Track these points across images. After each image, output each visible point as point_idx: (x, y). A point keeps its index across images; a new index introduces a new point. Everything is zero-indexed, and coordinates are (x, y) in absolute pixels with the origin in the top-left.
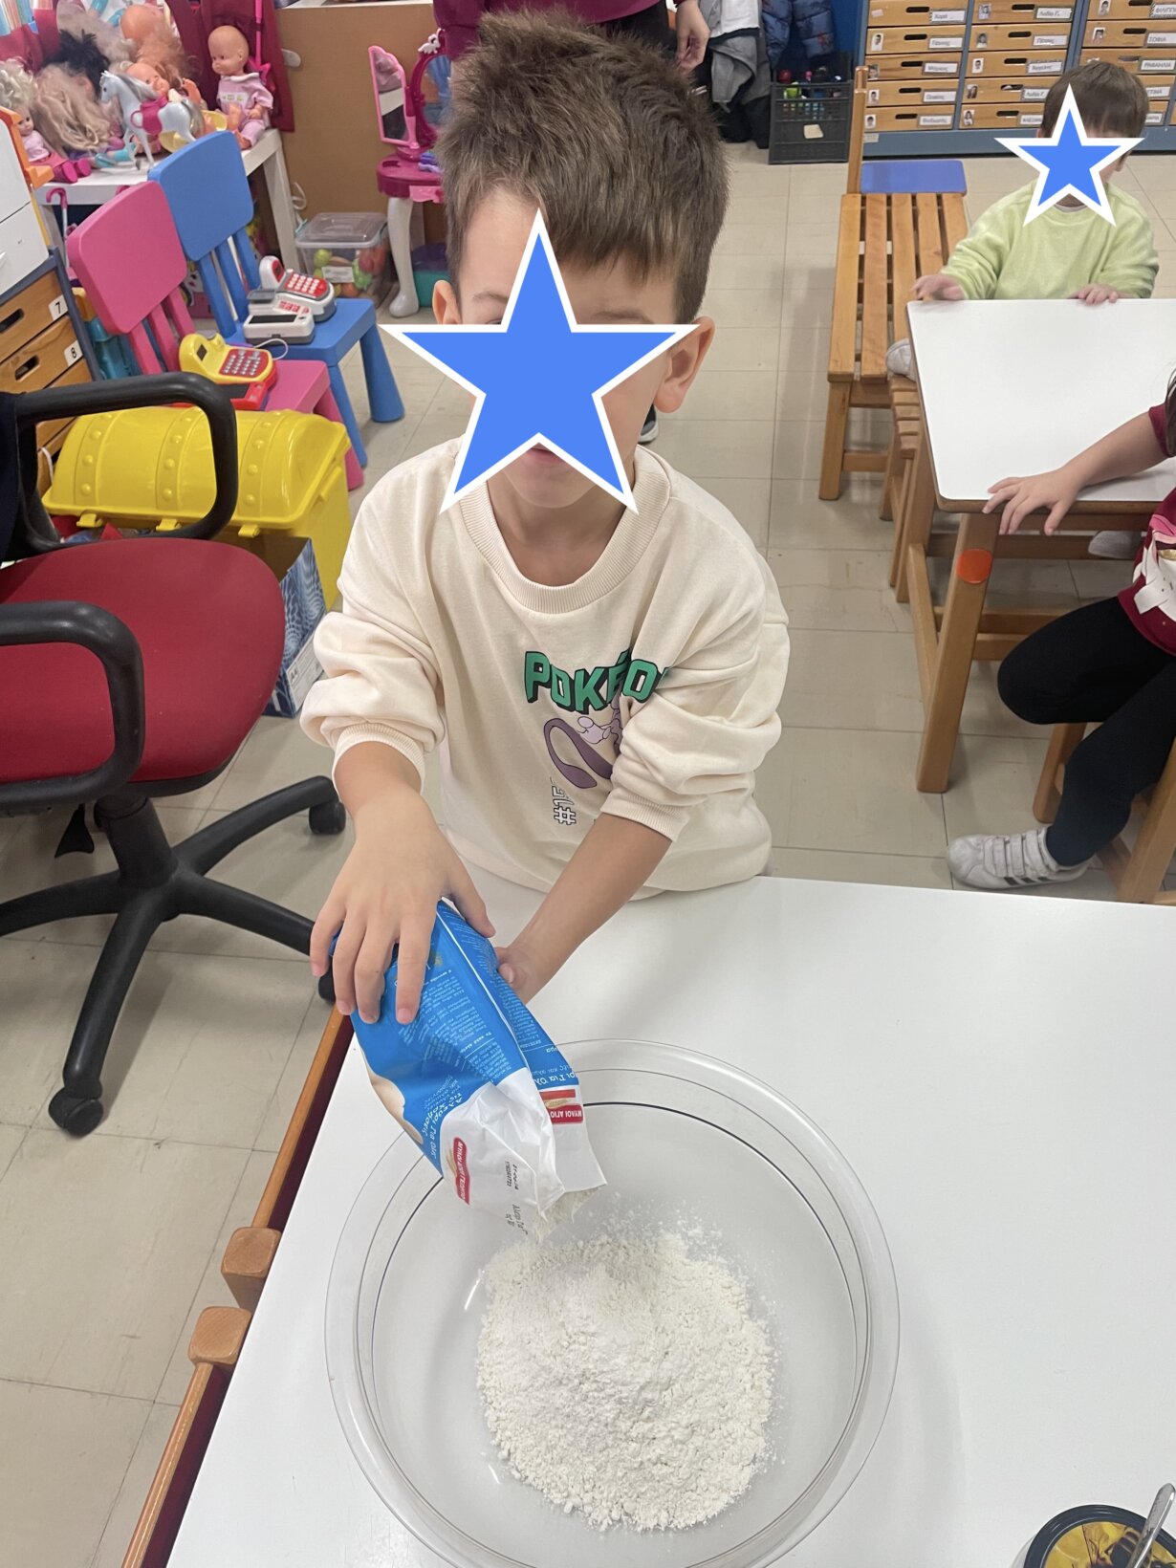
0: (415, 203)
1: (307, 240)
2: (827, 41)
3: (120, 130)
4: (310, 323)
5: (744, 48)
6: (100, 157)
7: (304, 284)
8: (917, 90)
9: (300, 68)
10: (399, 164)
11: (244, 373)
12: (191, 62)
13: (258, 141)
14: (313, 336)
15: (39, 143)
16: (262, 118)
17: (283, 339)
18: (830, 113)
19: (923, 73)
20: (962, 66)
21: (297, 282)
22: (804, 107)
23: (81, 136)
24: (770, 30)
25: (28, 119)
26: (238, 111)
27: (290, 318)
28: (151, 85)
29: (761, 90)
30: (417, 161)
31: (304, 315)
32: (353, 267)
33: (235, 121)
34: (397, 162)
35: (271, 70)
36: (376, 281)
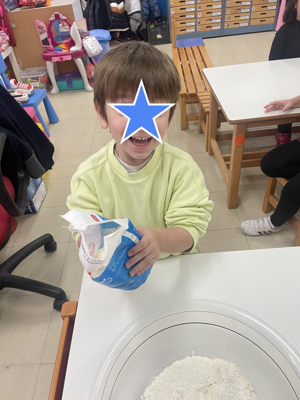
0: (54, 62)
1: (24, 76)
2: (159, 13)
4: (27, 97)
5: (138, 16)
7: (24, 86)
8: (185, 23)
9: (16, 28)
10: (48, 52)
13: (6, 49)
14: (28, 100)
16: (6, 43)
18: (163, 31)
19: (186, 18)
20: (196, 15)
21: (22, 85)
22: (156, 30)
24: (144, 11)
27: (21, 96)
29: (144, 27)
30: (53, 51)
31: (25, 94)
32: (39, 82)
34: (47, 52)
35: (7, 29)
36: (46, 85)
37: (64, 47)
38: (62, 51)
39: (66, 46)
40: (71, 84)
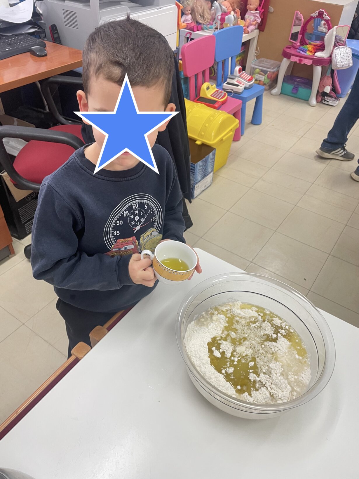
0: (291, 61)
1: (255, 65)
3: (213, 19)
4: (242, 89)
6: (205, 26)
7: (246, 76)
9: (271, 13)
10: (291, 48)
11: (217, 97)
12: (241, 4)
13: (251, 32)
14: (242, 92)
15: (190, 18)
16: (255, 25)
17: (233, 91)
21: (244, 75)
23: (202, 19)
25: (189, 11)
26: (249, 21)
27: (238, 86)
28: (227, 8)
30: (297, 49)
31: (242, 85)
32: (265, 76)
33: (247, 24)
34: (290, 47)
35: (264, 11)
36: (270, 82)
37: (310, 49)
38: (306, 53)
39: (314, 49)
40: (297, 90)
